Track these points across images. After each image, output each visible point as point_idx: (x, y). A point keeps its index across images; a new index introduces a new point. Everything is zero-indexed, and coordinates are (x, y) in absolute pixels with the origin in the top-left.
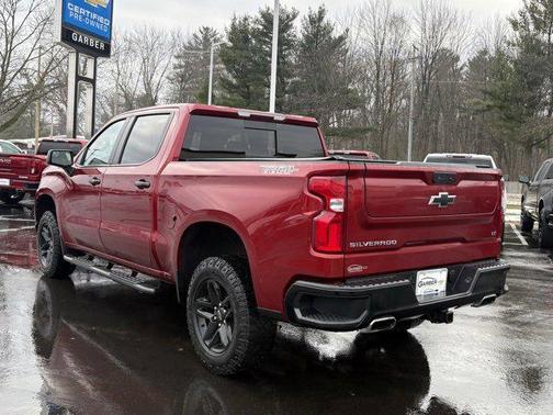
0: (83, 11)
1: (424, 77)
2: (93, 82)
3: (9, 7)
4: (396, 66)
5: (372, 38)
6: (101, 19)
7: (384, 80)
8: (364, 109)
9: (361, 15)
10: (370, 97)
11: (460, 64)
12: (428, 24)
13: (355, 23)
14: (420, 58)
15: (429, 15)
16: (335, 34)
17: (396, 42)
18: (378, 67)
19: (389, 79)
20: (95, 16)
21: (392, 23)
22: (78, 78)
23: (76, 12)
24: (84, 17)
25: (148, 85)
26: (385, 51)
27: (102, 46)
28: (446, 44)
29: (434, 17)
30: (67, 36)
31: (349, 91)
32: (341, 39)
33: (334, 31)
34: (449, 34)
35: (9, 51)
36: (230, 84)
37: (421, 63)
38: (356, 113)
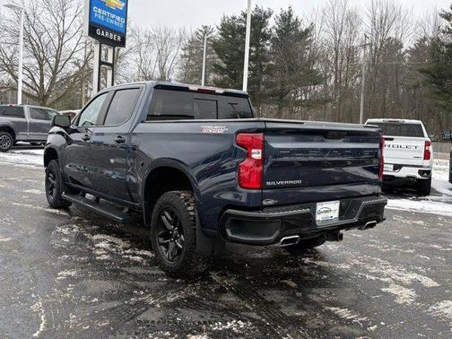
0: (104, 13)
1: (374, 60)
2: (112, 65)
3: (60, 14)
4: (351, 52)
5: (331, 30)
6: (118, 18)
7: (341, 63)
8: (326, 85)
9: (324, 13)
10: (330, 76)
11: (403, 50)
12: (378, 18)
13: (319, 19)
14: (371, 45)
15: (378, 11)
16: (303, 27)
17: (351, 32)
18: (337, 52)
19: (345, 62)
20: (113, 16)
21: (348, 19)
22: (101, 63)
23: (100, 13)
24: (105, 17)
25: (162, 69)
26: (343, 40)
27: (119, 38)
28: (392, 34)
29: (382, 12)
30: (92, 32)
31: (312, 71)
32: (307, 31)
33: (302, 25)
34: (394, 26)
35: (61, 46)
36: (220, 68)
37: (371, 49)
38: (319, 88)
